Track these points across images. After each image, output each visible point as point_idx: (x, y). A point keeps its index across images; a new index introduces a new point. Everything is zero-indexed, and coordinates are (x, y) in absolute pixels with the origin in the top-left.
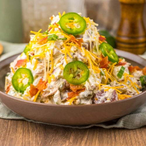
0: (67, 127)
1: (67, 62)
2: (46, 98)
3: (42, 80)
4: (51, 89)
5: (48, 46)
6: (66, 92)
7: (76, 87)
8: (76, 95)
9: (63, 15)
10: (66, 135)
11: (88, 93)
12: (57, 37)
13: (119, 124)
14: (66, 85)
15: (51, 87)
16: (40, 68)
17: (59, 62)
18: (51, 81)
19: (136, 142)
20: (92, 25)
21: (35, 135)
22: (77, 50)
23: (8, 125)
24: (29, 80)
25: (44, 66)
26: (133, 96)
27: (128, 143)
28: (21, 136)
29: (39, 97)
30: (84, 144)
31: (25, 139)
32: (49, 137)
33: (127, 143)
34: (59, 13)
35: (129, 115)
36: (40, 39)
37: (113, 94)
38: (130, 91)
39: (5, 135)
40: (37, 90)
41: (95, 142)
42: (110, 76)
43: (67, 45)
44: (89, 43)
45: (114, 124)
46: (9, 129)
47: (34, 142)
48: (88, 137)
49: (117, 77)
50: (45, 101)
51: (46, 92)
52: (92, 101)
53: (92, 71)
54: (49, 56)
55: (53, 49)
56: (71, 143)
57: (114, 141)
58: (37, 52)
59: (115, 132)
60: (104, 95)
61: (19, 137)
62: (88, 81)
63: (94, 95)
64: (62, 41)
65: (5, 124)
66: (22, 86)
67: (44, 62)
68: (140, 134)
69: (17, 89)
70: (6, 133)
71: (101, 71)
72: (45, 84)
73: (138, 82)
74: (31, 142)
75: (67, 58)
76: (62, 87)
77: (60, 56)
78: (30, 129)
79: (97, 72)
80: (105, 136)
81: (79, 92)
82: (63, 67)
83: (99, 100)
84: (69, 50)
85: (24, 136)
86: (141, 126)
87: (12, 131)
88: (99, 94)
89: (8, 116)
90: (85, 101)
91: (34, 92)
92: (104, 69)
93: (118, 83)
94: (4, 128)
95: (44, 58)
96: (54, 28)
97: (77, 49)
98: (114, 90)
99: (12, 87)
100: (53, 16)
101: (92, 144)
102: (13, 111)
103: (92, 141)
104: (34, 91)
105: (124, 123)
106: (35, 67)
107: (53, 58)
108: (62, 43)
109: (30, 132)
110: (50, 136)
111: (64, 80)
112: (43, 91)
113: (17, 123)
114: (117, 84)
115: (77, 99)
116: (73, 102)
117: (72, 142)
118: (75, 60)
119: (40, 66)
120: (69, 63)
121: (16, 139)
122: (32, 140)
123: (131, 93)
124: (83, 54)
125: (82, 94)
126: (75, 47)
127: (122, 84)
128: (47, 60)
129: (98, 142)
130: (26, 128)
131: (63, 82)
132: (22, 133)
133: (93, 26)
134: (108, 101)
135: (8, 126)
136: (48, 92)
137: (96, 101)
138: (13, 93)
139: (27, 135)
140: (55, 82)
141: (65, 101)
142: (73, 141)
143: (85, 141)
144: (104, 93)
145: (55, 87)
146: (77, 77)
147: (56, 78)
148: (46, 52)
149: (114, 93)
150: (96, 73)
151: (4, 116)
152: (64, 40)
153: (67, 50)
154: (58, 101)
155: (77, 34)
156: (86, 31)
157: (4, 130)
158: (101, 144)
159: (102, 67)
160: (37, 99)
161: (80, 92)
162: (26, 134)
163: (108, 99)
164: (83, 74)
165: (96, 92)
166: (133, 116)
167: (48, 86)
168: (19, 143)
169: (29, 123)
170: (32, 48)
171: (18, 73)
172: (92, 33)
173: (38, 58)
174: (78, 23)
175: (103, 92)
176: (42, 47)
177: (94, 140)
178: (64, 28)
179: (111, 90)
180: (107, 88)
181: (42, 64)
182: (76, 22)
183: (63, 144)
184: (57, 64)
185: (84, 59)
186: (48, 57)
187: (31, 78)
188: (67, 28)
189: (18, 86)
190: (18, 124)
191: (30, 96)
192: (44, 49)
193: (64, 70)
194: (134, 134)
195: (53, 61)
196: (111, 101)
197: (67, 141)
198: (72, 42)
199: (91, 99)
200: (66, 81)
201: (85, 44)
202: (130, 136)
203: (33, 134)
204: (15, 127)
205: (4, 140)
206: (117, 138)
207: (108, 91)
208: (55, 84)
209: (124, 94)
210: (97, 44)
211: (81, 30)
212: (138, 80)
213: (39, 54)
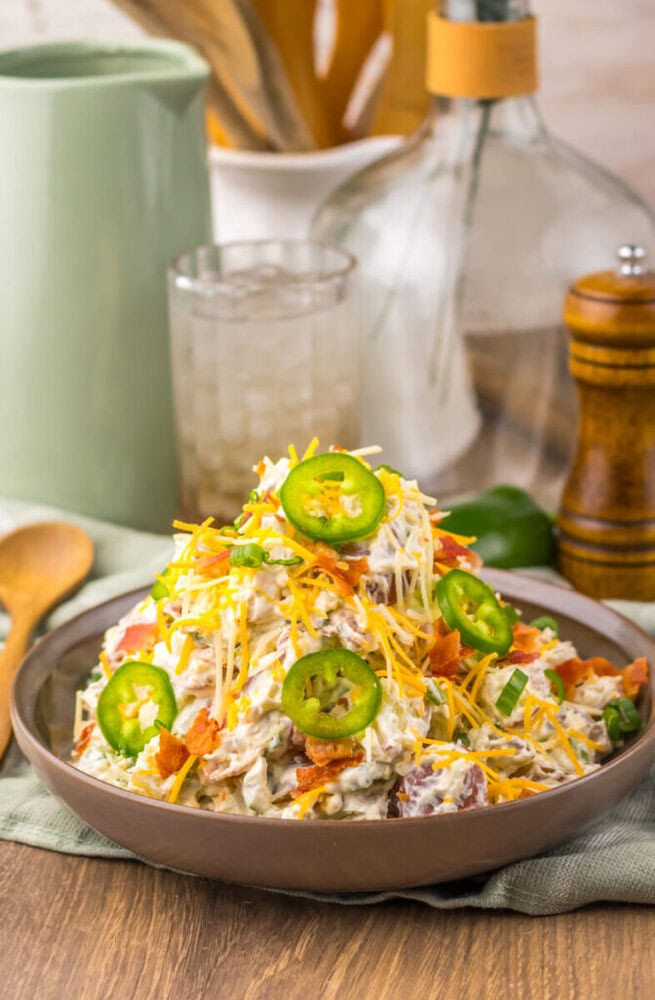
0: (296, 894)
1: (298, 651)
2: (219, 783)
3: (208, 714)
4: (235, 752)
5: (231, 587)
6: (292, 763)
7: (329, 747)
8: (326, 779)
9: (304, 459)
10: (284, 929)
11: (374, 773)
12: (264, 556)
13: (490, 895)
14: (294, 738)
15: (235, 745)
16: (201, 670)
17: (272, 648)
18: (236, 721)
19: (543, 968)
20: (411, 504)
21: (168, 925)
22: (340, 607)
23: (75, 878)
24: (160, 708)
25: (214, 660)
26: (557, 784)
27: (511, 972)
28: (116, 927)
29: (194, 781)
30: (345, 969)
31: (129, 939)
32: (220, 935)
33: (507, 971)
34: (291, 449)
35: (529, 863)
36: (205, 557)
37: (469, 781)
38: (548, 764)
39: (58, 920)
40: (184, 752)
41: (390, 961)
42: (467, 705)
43: (305, 586)
44: (394, 576)
45: (470, 895)
46: (75, 898)
47: (161, 953)
48: (366, 940)
49: (496, 712)
50: (216, 796)
51: (217, 764)
52: (387, 804)
53: (392, 690)
54: (233, 625)
55: (251, 601)
56: (297, 961)
57: (462, 960)
58: (192, 603)
59: (473, 925)
60: (433, 782)
61: (108, 930)
62: (376, 727)
63: (398, 781)
64: (286, 569)
65: (64, 877)
66: (136, 733)
67: (214, 649)
68: (567, 938)
69: (114, 742)
70: (62, 908)
71: (428, 688)
72: (214, 733)
73: (593, 724)
74: (149, 952)
75: (298, 638)
76: (275, 747)
77: (277, 627)
78: (155, 898)
79: (412, 691)
80: (433, 936)
81: (338, 769)
82: (284, 671)
83: (414, 802)
84: (309, 605)
85: (127, 927)
86: (575, 904)
87: (87, 905)
88: (417, 777)
89: (80, 843)
90: (361, 801)
91: (174, 762)
92: (442, 679)
93: (499, 733)
94: (61, 890)
95: (215, 631)
96: (261, 514)
97: (340, 601)
98: (473, 763)
99: (97, 732)
100: (267, 460)
101: (374, 968)
102: (94, 830)
103: (379, 957)
104: (175, 755)
105: (512, 891)
106: (184, 665)
107: (249, 634)
108: (283, 578)
109: (155, 911)
110: (227, 930)
111: (287, 720)
112: (205, 760)
113: (111, 873)
114: (496, 738)
115: (331, 795)
116: (317, 806)
117: (300, 958)
118: (331, 642)
119: (201, 662)
120: (305, 654)
121: (95, 936)
122: (156, 942)
123: (549, 774)
124: (361, 621)
125: (350, 775)
126: (333, 595)
127: (515, 738)
128: (225, 641)
129: (399, 961)
130: (141, 895)
131: (281, 726)
132: (123, 916)
133: (413, 508)
134: (448, 807)
135: (73, 885)
136: (222, 763)
137: (404, 804)
138: (100, 759)
139: (139, 924)
140: (253, 727)
141: (286, 800)
142: (306, 954)
143: (352, 957)
144: (434, 774)
145: (251, 745)
146: (337, 710)
147: (256, 712)
148: (225, 608)
149: (475, 774)
150: (410, 696)
151: (65, 842)
152: (292, 565)
153: (301, 605)
154: (258, 799)
155: (346, 538)
156: (384, 531)
157: (59, 900)
158: (407, 972)
159: (436, 669)
160: (185, 787)
161: (342, 770)
162: (139, 918)
163: (446, 801)
164: (359, 700)
165: (403, 769)
166: (545, 865)
167: (225, 740)
168: (104, 955)
169: (156, 873)
170: (178, 587)
171: (123, 679)
172: (408, 535)
173: (192, 629)
174: (355, 496)
175: (428, 769)
176: (209, 590)
177: (385, 951)
178: (298, 515)
179: (463, 763)
180: (446, 757)
181: (207, 654)
182: (349, 493)
183: (268, 965)
184: (261, 656)
185: (365, 641)
186: (230, 631)
187: (167, 702)
188: (309, 517)
189: (119, 733)
190: (114, 880)
191: (158, 775)
192: (219, 595)
193: (287, 681)
194: (544, 935)
195: (249, 642)
196: (460, 807)
197: (283, 953)
198: (321, 576)
199: (384, 796)
200: (293, 725)
201: (377, 579)
202: (527, 942)
203: (164, 921)
204: (102, 888)
205: (52, 939)
206: (475, 947)
207: (449, 768)
208: (252, 734)
209: (523, 778)
210: (426, 579)
211: (362, 524)
212: (597, 718)
213: (197, 617)
